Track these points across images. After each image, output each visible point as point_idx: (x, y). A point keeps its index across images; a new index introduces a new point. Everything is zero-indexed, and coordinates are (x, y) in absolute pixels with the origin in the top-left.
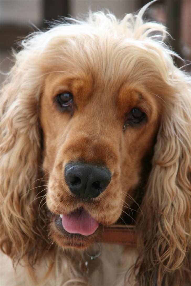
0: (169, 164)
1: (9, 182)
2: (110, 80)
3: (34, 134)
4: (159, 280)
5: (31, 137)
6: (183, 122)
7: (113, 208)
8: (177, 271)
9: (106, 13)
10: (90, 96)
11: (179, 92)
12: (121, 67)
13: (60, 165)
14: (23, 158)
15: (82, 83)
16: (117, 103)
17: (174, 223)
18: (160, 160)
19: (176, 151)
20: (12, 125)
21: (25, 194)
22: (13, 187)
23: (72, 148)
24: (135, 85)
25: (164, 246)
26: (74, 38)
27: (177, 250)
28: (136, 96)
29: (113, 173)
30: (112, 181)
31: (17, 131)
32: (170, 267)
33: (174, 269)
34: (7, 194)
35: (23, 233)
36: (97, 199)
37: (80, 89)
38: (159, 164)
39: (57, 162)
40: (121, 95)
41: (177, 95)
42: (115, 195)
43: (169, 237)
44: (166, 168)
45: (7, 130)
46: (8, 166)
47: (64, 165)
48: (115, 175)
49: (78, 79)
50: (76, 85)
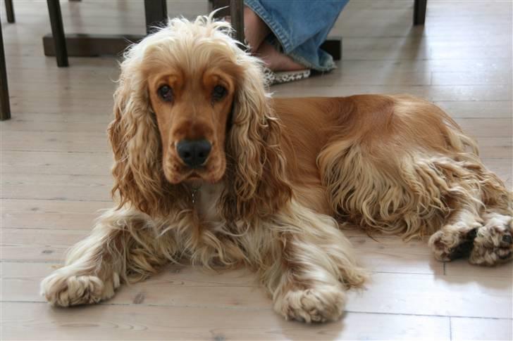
0: (242, 123)
1: (138, 157)
2: (194, 72)
3: (149, 119)
4: (238, 207)
5: (147, 121)
6: (252, 91)
7: (217, 167)
8: (252, 199)
9: (180, 18)
10: (183, 87)
11: (245, 69)
12: (201, 59)
13: (173, 145)
14: (145, 138)
15: (175, 78)
16: (203, 87)
17: (246, 165)
18: (236, 121)
19: (247, 112)
20: (131, 116)
21: (152, 164)
22: (143, 160)
23: (178, 131)
24: (214, 71)
25: (240, 182)
26: (160, 45)
27: (249, 185)
28: (216, 79)
29: (211, 143)
30: (213, 148)
31: (136, 120)
32: (245, 197)
33: (249, 198)
34: (139, 167)
35: (154, 192)
36: (205, 163)
37: (175, 83)
38: (236, 123)
39: (170, 143)
40: (205, 81)
41: (245, 71)
42: (217, 157)
43: (243, 176)
44: (240, 126)
45: (129, 121)
46: (136, 146)
47: (176, 144)
48: (214, 143)
49: (172, 75)
50: (171, 80)
